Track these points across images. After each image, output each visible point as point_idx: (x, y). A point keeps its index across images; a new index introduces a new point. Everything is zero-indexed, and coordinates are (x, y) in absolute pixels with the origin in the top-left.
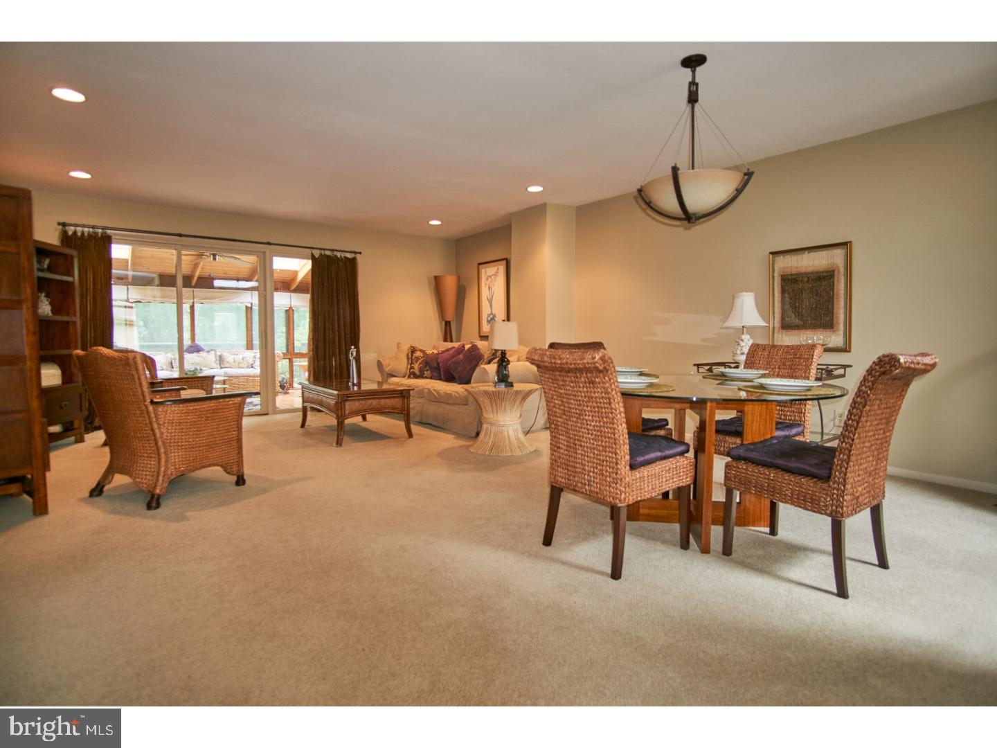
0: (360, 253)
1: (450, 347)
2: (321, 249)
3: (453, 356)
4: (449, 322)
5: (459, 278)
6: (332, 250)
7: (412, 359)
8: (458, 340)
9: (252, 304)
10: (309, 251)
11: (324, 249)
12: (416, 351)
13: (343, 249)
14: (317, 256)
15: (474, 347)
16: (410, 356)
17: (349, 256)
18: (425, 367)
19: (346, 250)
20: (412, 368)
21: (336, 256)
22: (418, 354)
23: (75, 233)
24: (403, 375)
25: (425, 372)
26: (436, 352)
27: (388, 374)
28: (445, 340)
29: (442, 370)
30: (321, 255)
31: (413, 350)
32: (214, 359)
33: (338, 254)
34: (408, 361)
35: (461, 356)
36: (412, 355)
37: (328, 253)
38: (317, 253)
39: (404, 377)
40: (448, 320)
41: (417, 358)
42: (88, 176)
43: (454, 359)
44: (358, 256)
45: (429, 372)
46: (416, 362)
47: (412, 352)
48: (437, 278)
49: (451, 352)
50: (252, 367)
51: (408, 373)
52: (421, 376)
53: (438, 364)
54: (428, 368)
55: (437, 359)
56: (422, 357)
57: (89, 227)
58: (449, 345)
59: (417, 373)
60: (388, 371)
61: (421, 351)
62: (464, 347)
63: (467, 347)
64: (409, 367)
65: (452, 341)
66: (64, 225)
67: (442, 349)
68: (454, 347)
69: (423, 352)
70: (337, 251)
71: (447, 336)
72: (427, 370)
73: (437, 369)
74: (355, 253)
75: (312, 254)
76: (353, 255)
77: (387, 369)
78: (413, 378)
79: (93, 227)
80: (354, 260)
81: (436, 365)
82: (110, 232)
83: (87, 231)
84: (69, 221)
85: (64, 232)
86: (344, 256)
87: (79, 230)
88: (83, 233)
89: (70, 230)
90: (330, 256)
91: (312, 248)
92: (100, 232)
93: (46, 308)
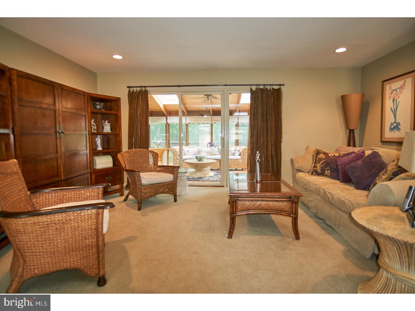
0: (284, 85)
1: (351, 151)
2: (257, 85)
3: (352, 161)
4: (353, 130)
5: (363, 95)
6: (264, 85)
7: (316, 160)
8: (361, 146)
9: (238, 122)
10: (249, 87)
11: (259, 85)
12: (320, 153)
13: (271, 84)
14: (254, 90)
15: (375, 155)
16: (315, 157)
17: (276, 87)
18: (327, 167)
19: (273, 84)
20: (315, 166)
21: (267, 89)
22: (321, 156)
23: (133, 91)
24: (308, 171)
25: (326, 171)
26: (337, 155)
27: (297, 169)
28: (349, 145)
29: (340, 171)
30: (257, 89)
31: (318, 152)
32: (217, 150)
33: (268, 87)
34: (313, 161)
35: (360, 162)
36: (316, 157)
37: (261, 87)
38: (254, 87)
39: (309, 173)
40: (352, 128)
41: (320, 159)
43: (352, 164)
44: (282, 87)
45: (329, 171)
46: (319, 162)
47: (316, 154)
48: (343, 98)
49: (350, 157)
50: (234, 155)
51: (312, 170)
52: (322, 174)
53: (337, 166)
54: (328, 168)
55: (337, 162)
56: (324, 159)
57: (139, 87)
58: (351, 149)
59: (319, 171)
60: (297, 167)
61: (324, 153)
62: (364, 153)
63: (368, 153)
64: (313, 165)
65: (354, 146)
66: (129, 87)
67: (343, 153)
68: (353, 153)
69: (326, 154)
70: (267, 85)
71: (351, 141)
72: (328, 170)
73: (337, 170)
74: (280, 85)
75: (251, 89)
76: (278, 87)
77: (296, 166)
78: (315, 175)
79: (141, 87)
80: (279, 90)
81: (335, 167)
82: (147, 88)
83: (138, 89)
84: (131, 86)
85: (129, 91)
86: (272, 88)
87: (135, 89)
88: (136, 90)
89: (132, 89)
90: (262, 89)
91: (251, 85)
92: (143, 89)
93: (107, 128)
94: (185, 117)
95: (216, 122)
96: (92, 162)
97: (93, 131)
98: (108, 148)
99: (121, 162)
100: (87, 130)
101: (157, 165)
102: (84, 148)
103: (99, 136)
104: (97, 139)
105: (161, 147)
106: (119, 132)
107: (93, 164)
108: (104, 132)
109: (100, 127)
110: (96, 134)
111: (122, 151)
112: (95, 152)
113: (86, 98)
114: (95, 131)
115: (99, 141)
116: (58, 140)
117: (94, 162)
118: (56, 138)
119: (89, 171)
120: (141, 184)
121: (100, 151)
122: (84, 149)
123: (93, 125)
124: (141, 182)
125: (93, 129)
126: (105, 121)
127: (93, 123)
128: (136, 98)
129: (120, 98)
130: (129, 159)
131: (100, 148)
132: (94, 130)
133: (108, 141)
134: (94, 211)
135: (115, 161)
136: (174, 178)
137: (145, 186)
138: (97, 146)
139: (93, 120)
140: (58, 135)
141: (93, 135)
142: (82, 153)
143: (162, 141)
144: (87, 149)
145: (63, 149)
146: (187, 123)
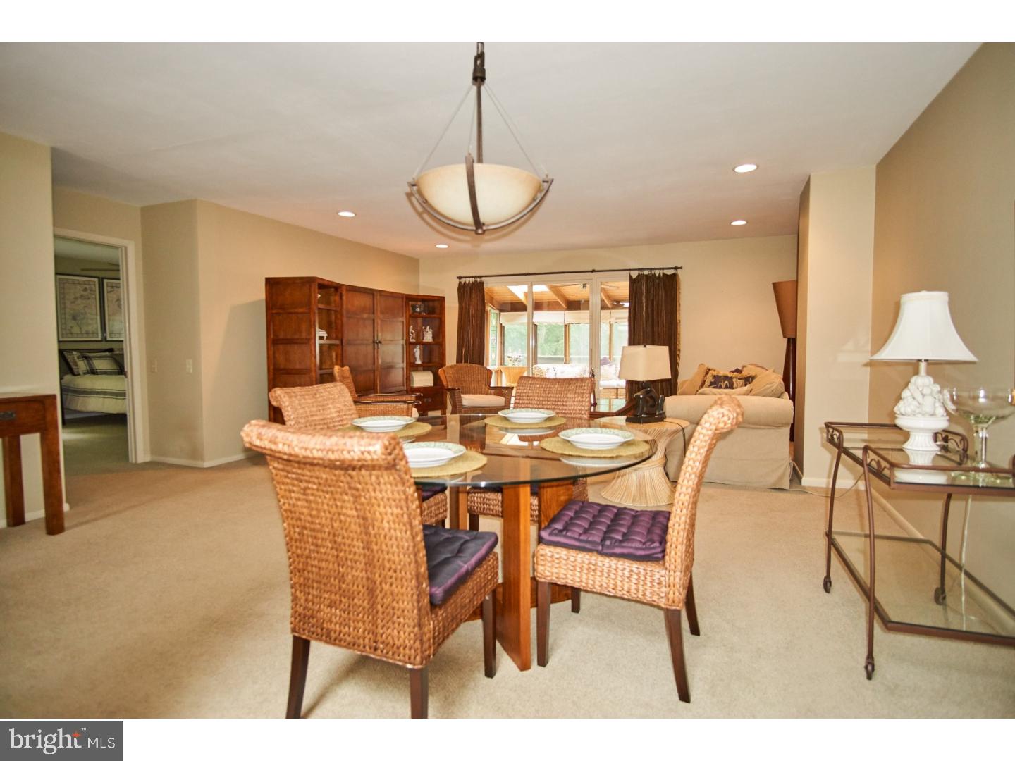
0: (681, 268)
2: (639, 270)
4: (794, 339)
6: (651, 269)
10: (627, 273)
11: (643, 269)
13: (661, 267)
14: (634, 278)
17: (669, 272)
19: (665, 267)
21: (654, 275)
23: (465, 282)
28: (787, 364)
30: (639, 275)
33: (657, 273)
37: (646, 272)
38: (635, 274)
40: (790, 336)
42: (445, 246)
44: (679, 271)
48: (777, 286)
57: (472, 277)
66: (460, 278)
70: (656, 269)
71: (790, 358)
74: (676, 268)
75: (630, 275)
76: (672, 272)
79: (475, 277)
80: (674, 276)
82: (483, 279)
83: (472, 280)
84: (462, 276)
85: (460, 283)
86: (663, 274)
87: (467, 280)
88: (469, 282)
89: (463, 281)
90: (647, 276)
91: (630, 270)
92: (478, 279)
93: (428, 337)
94: (563, 312)
95: (617, 321)
96: (409, 379)
97: (411, 341)
98: (430, 361)
99: (442, 378)
100: (405, 338)
101: (489, 386)
102: (401, 361)
103: (418, 347)
104: (415, 350)
105: (518, 364)
106: (442, 341)
107: (410, 381)
108: (424, 341)
109: (420, 334)
110: (415, 344)
111: (445, 365)
112: (412, 367)
113: (404, 300)
114: (414, 341)
115: (417, 352)
116: (376, 351)
117: (411, 379)
118: (374, 349)
119: (405, 389)
120: (462, 405)
121: (419, 365)
122: (400, 364)
123: (412, 334)
124: (461, 402)
125: (411, 337)
126: (426, 327)
127: (411, 330)
128: (469, 294)
129: (444, 298)
130: (452, 376)
131: (419, 362)
132: (413, 338)
133: (431, 353)
134: (405, 406)
135: (437, 378)
136: (505, 402)
137: (465, 408)
138: (415, 359)
139: (412, 326)
140: (376, 345)
141: (410, 345)
142: (398, 366)
143: (521, 355)
144: (403, 362)
145: (380, 362)
146: (566, 323)
